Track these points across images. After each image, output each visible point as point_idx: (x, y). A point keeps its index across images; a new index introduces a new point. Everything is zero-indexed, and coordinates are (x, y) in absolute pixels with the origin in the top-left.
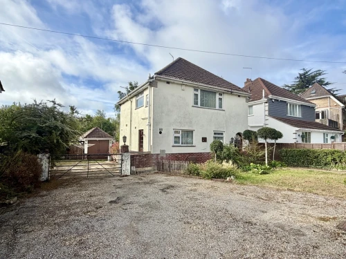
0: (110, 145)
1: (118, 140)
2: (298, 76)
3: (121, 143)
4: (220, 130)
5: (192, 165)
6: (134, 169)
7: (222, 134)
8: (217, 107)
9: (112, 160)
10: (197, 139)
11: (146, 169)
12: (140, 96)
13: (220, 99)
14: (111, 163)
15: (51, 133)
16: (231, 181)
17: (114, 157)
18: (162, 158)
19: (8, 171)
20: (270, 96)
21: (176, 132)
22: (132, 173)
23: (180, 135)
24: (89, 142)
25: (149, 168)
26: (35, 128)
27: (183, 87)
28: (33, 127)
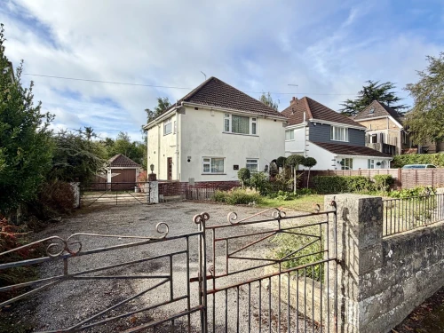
0: (137, 174)
1: (146, 169)
2: (363, 90)
3: (149, 172)
4: (254, 157)
5: (219, 192)
6: (162, 197)
7: (256, 161)
8: (251, 133)
9: (140, 191)
10: (228, 167)
11: (175, 197)
12: (168, 122)
13: (254, 125)
14: (139, 194)
15: (80, 162)
16: (251, 206)
17: (142, 187)
18: (191, 186)
19: (50, 196)
20: (311, 120)
21: (205, 160)
22: (160, 201)
23: (209, 163)
24: (113, 171)
25: (178, 197)
26: (66, 158)
27: (213, 112)
28: (63, 156)
